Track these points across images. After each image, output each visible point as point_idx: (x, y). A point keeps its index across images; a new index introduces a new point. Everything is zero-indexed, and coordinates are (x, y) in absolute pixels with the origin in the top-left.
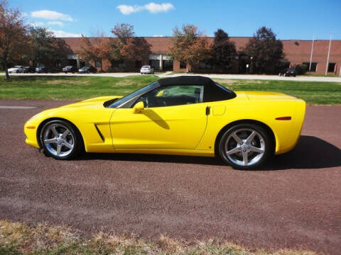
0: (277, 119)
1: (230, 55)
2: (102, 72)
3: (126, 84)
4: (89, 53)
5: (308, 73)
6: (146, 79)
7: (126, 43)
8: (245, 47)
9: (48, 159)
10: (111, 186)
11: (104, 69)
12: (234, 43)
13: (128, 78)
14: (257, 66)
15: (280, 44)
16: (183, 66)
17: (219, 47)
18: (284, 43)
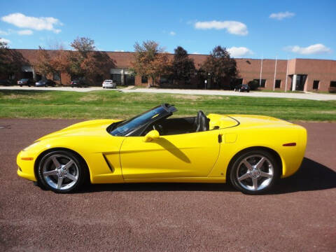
0: (284, 145)
1: (189, 71)
2: (61, 85)
3: (91, 99)
4: (47, 65)
5: (259, 88)
6: (111, 94)
7: (87, 57)
8: (203, 64)
9: (46, 192)
10: (132, 222)
11: (63, 83)
12: (193, 60)
13: (93, 93)
14: (215, 81)
15: (233, 62)
16: (144, 81)
17: (179, 63)
18: (237, 61)
